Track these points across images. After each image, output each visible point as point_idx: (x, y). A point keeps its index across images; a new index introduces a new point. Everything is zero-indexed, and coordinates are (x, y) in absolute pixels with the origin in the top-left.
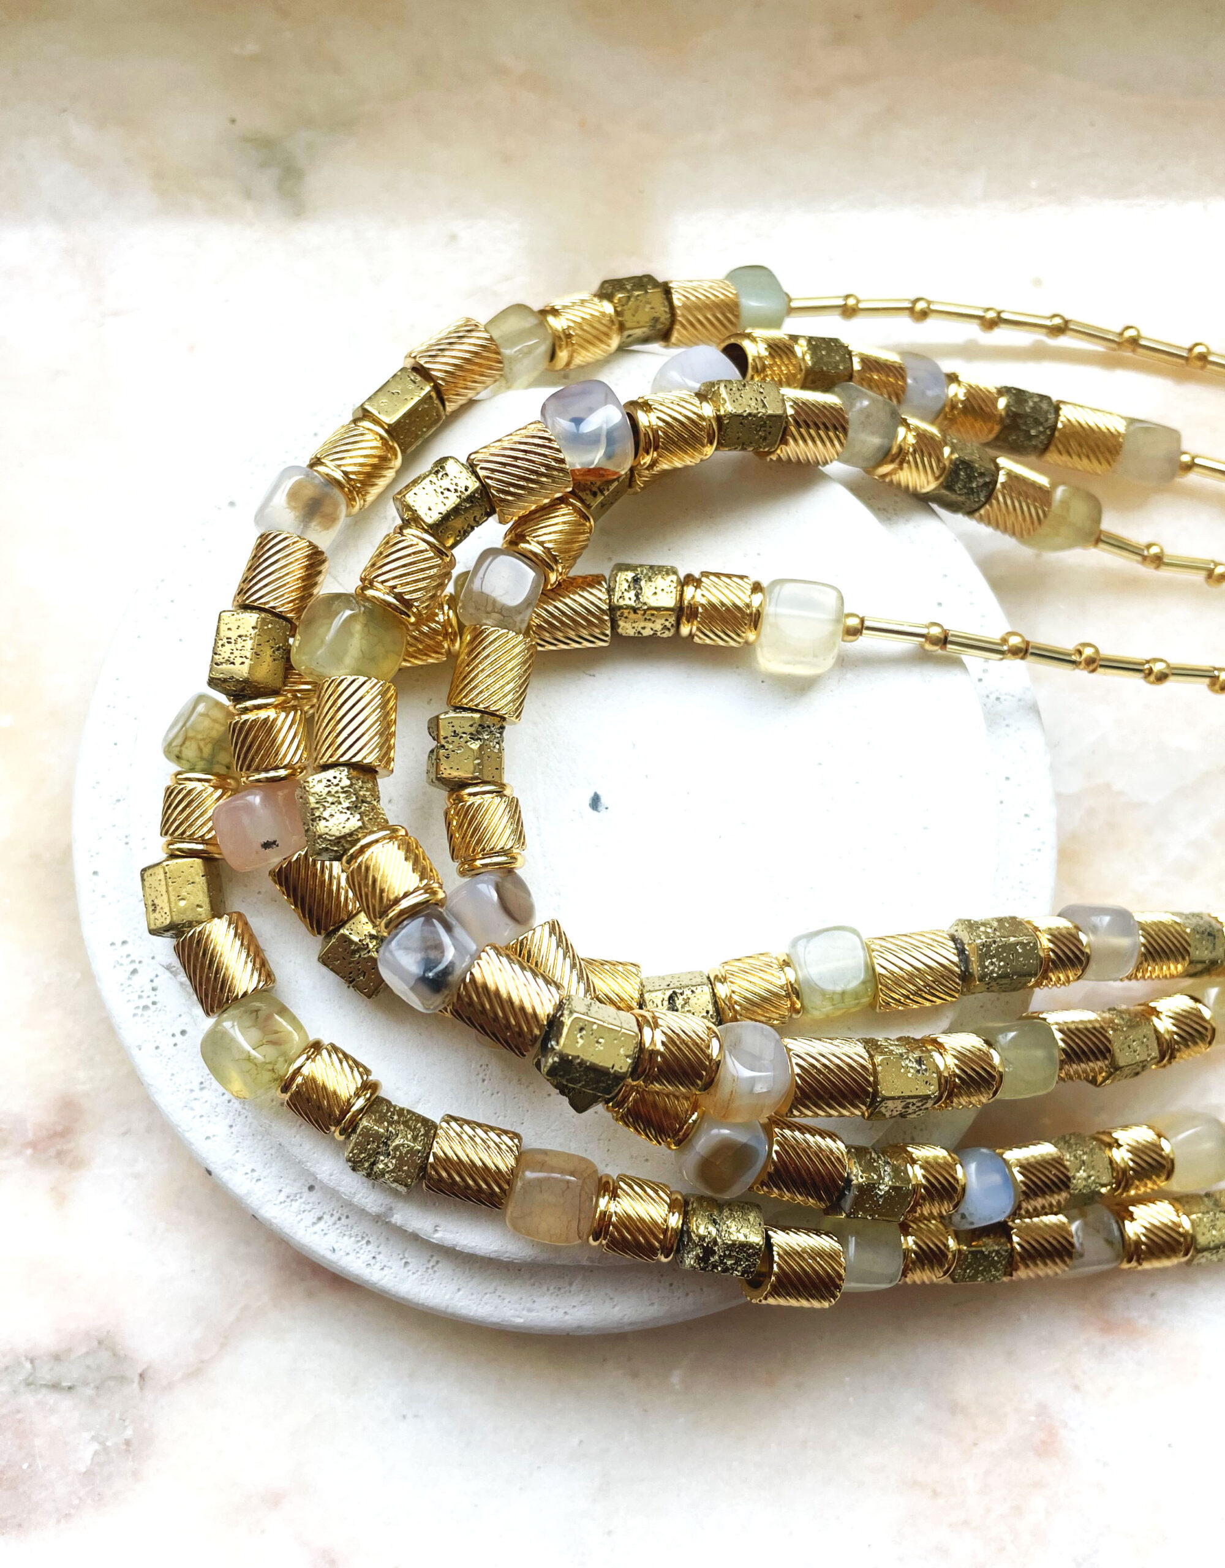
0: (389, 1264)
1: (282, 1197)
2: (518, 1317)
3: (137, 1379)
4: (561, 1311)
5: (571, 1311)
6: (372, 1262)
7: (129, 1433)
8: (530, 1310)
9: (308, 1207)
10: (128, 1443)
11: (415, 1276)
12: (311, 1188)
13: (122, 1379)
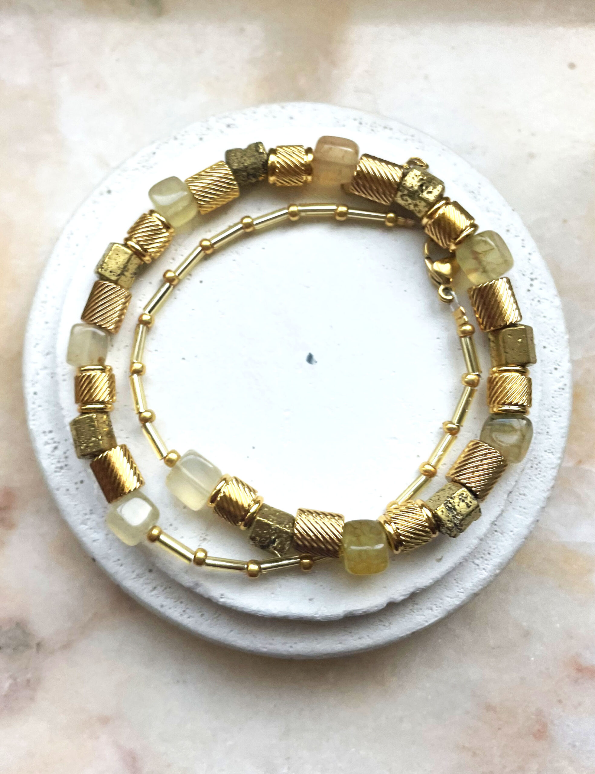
0: (192, 615)
1: (134, 575)
2: (264, 648)
3: (35, 646)
4: (288, 645)
5: (294, 646)
6: (183, 613)
7: (29, 676)
8: (271, 644)
9: (148, 581)
10: (28, 681)
11: (207, 622)
12: (150, 571)
13: (27, 646)
